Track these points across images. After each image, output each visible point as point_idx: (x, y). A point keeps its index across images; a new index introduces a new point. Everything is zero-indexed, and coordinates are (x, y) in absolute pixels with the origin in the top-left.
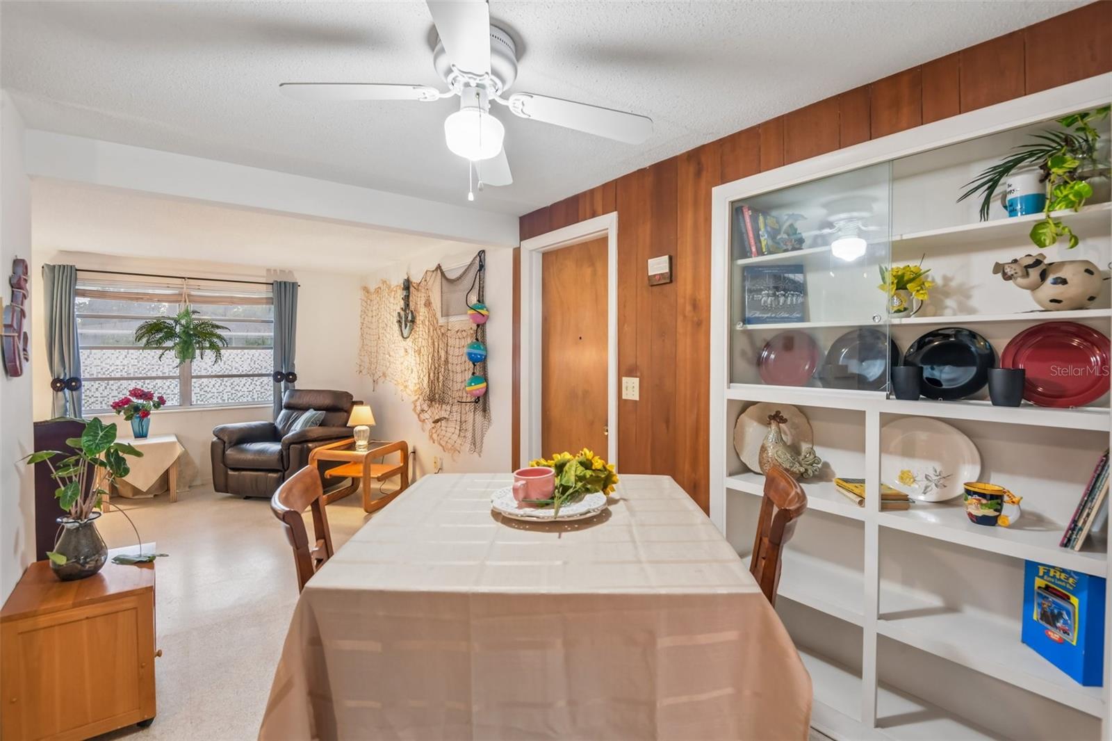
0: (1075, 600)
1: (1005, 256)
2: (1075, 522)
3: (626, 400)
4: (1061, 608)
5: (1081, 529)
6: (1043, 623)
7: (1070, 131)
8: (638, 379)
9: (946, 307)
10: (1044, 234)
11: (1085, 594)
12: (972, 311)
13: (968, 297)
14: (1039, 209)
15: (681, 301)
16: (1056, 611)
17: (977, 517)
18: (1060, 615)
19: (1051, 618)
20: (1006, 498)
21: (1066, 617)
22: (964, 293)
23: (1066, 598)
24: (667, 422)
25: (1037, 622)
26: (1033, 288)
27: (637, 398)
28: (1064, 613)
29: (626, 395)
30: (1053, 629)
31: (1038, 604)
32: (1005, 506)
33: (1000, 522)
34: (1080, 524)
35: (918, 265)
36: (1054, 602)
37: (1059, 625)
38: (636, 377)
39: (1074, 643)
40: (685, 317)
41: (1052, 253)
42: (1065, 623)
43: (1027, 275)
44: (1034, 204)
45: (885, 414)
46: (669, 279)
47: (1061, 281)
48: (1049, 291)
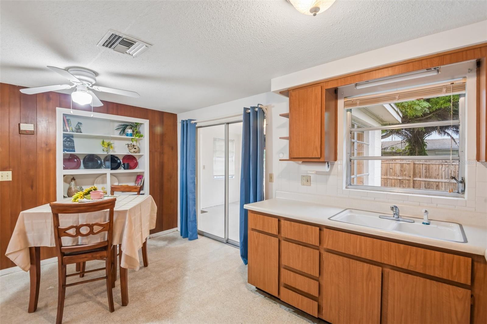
1: (127, 143)
8: (11, 172)
10: (133, 140)
12: (115, 152)
15: (39, 142)
24: (32, 187)
26: (131, 149)
27: (11, 180)
35: (110, 142)
38: (9, 171)
40: (41, 148)
41: (135, 144)
43: (131, 147)
44: (131, 135)
45: (111, 173)
46: (32, 133)
47: (135, 148)
48: (134, 150)
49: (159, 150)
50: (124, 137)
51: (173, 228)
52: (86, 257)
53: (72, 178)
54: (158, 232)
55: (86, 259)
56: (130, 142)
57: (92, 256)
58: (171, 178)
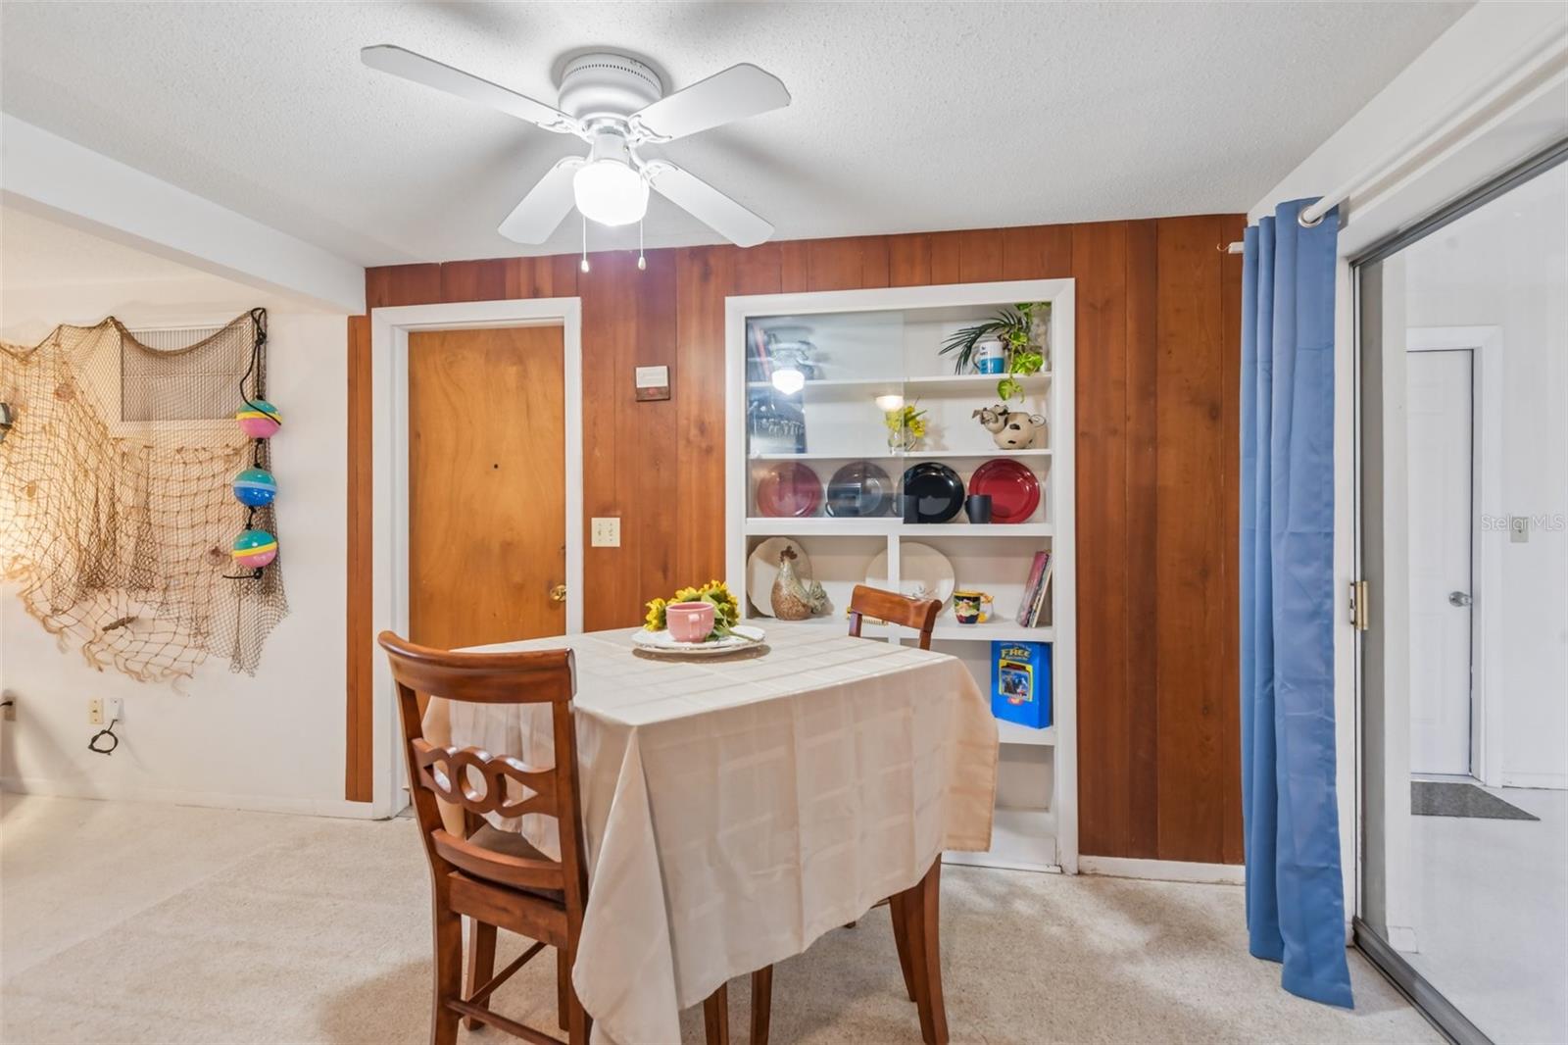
0: (1029, 668)
1: (980, 404)
2: (1031, 606)
3: (597, 548)
4: (1020, 676)
5: (1035, 611)
6: (1008, 694)
7: (1021, 314)
8: (618, 519)
9: (925, 445)
10: (1005, 390)
11: (1037, 661)
12: (944, 449)
13: (942, 437)
14: (1001, 371)
15: (683, 422)
16: (1017, 681)
17: (967, 618)
18: (1020, 681)
19: (1011, 688)
20: (982, 599)
21: (1024, 682)
22: (939, 433)
23: (1024, 668)
24: (665, 571)
25: (1002, 696)
26: (996, 432)
27: (617, 543)
28: (1023, 679)
29: (596, 542)
30: (1015, 696)
31: (1004, 681)
32: (982, 605)
33: (979, 619)
34: (1034, 608)
35: (913, 406)
36: (1016, 674)
37: (1018, 691)
38: (615, 516)
39: (1031, 700)
40: (688, 441)
41: (1014, 405)
42: (1024, 687)
43: (997, 421)
44: (1000, 365)
45: (901, 537)
46: (666, 395)
47: (1017, 427)
48: (1008, 434)
49: (1130, 425)
50: (969, 376)
51: (1221, 860)
52: (505, 910)
53: (785, 549)
54: (1127, 857)
55: (506, 918)
56: (991, 403)
57: (525, 916)
58: (1205, 574)
